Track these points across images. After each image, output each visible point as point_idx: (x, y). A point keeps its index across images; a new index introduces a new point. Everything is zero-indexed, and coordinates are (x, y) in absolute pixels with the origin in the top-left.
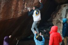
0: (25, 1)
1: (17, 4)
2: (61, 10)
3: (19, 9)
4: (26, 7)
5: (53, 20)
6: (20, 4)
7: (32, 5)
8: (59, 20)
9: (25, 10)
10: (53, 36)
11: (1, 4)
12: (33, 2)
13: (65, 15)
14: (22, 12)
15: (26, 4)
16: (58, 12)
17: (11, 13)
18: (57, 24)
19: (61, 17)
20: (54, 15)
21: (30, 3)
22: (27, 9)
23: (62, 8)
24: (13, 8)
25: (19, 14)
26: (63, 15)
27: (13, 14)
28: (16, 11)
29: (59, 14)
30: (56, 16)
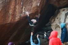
0: (22, 5)
1: (15, 8)
3: (17, 13)
4: (24, 11)
5: (52, 24)
7: (30, 9)
8: (58, 24)
10: (52, 41)
13: (64, 19)
14: (20, 17)
15: (24, 8)
16: (57, 16)
17: (9, 17)
18: (56, 28)
19: (60, 22)
21: (28, 7)
22: (25, 13)
23: (61, 12)
25: (17, 19)
26: (61, 19)
27: (11, 19)
28: (14, 15)
29: (57, 18)
30: (54, 21)
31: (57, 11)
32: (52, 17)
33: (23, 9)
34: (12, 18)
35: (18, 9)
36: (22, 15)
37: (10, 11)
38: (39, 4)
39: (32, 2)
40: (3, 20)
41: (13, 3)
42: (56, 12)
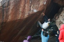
0: (31, 4)
1: (24, 6)
3: (26, 11)
5: (56, 21)
6: (27, 6)
7: (37, 7)
11: (11, 6)
12: (39, 4)
14: (29, 14)
15: (32, 6)
16: (61, 13)
17: (19, 14)
18: (59, 24)
21: (35, 5)
22: (33, 10)
24: (21, 9)
25: (26, 15)
28: (23, 12)
29: (61, 15)
30: (58, 18)
32: (56, 14)
33: (31, 8)
34: (22, 15)
35: (27, 7)
36: (31, 12)
37: (20, 9)
38: (46, 3)
39: (39, 1)
40: (14, 16)
41: (23, 2)
42: (60, 10)
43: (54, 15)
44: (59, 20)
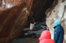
2: (58, 7)
4: (4, 4)
8: (55, 19)
9: (3, 7)
16: (54, 8)
19: (57, 16)
20: (49, 13)
23: (59, 3)
26: (59, 13)
29: (54, 11)
30: (50, 14)
31: (54, 1)
42: (54, 3)
43: (46, 11)
44: (51, 18)
